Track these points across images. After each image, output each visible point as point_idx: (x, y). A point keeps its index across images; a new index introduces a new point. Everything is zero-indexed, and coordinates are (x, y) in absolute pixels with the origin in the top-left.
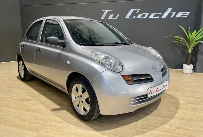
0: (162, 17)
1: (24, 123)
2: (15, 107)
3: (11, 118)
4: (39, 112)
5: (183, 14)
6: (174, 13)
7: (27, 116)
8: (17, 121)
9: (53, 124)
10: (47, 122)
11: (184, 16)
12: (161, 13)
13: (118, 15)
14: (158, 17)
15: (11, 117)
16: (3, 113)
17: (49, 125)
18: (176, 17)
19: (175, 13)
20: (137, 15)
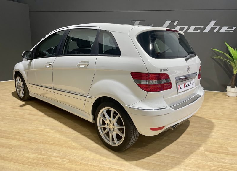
0: (204, 31)
1: (74, 165)
2: (53, 143)
5: (228, 28)
6: (218, 27)
8: (66, 163)
9: (110, 167)
10: (104, 164)
14: (199, 31)
15: (55, 157)
16: (43, 153)
18: (220, 32)
19: (219, 27)
20: (174, 27)
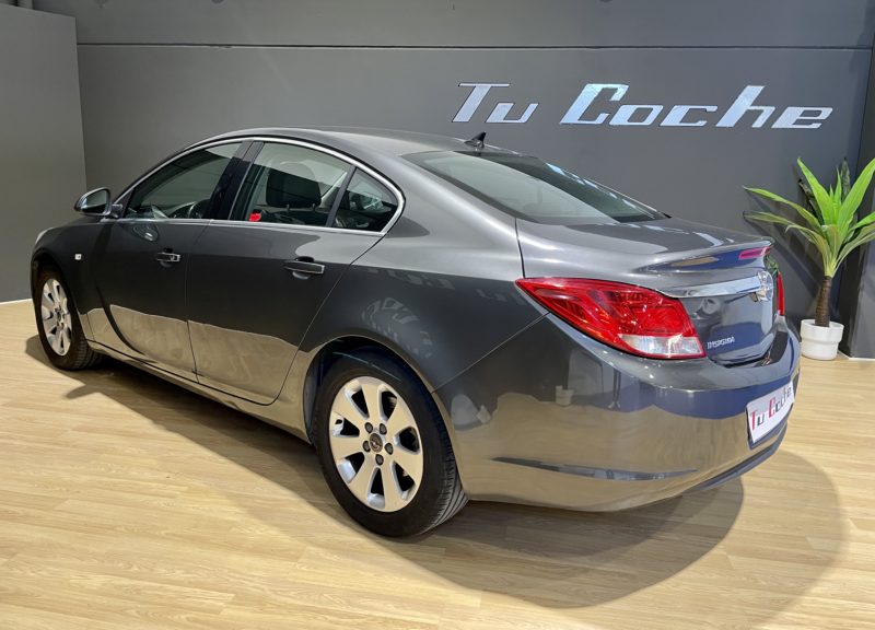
0: (721, 124)
1: (255, 612)
2: (174, 535)
3: (188, 589)
4: (297, 558)
5: (805, 113)
6: (768, 111)
7: (254, 576)
8: (221, 604)
9: (389, 616)
10: (360, 607)
11: (810, 122)
12: (714, 109)
13: (533, 107)
14: (701, 123)
16: (135, 569)
17: (375, 619)
18: (774, 126)
19: (773, 109)
20: (613, 109)
